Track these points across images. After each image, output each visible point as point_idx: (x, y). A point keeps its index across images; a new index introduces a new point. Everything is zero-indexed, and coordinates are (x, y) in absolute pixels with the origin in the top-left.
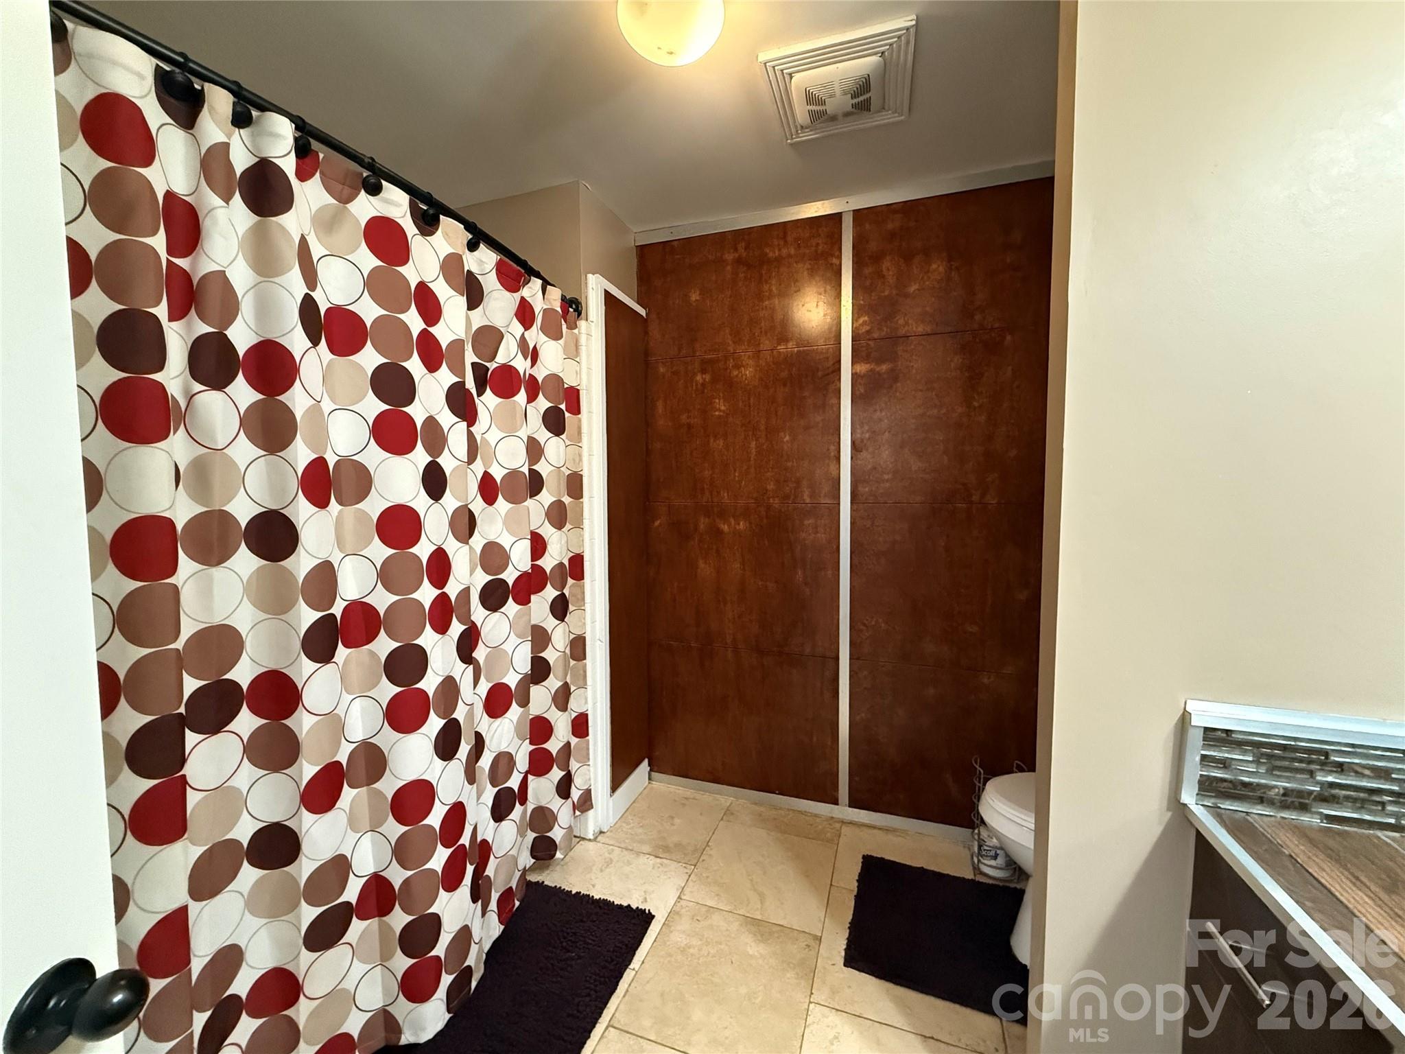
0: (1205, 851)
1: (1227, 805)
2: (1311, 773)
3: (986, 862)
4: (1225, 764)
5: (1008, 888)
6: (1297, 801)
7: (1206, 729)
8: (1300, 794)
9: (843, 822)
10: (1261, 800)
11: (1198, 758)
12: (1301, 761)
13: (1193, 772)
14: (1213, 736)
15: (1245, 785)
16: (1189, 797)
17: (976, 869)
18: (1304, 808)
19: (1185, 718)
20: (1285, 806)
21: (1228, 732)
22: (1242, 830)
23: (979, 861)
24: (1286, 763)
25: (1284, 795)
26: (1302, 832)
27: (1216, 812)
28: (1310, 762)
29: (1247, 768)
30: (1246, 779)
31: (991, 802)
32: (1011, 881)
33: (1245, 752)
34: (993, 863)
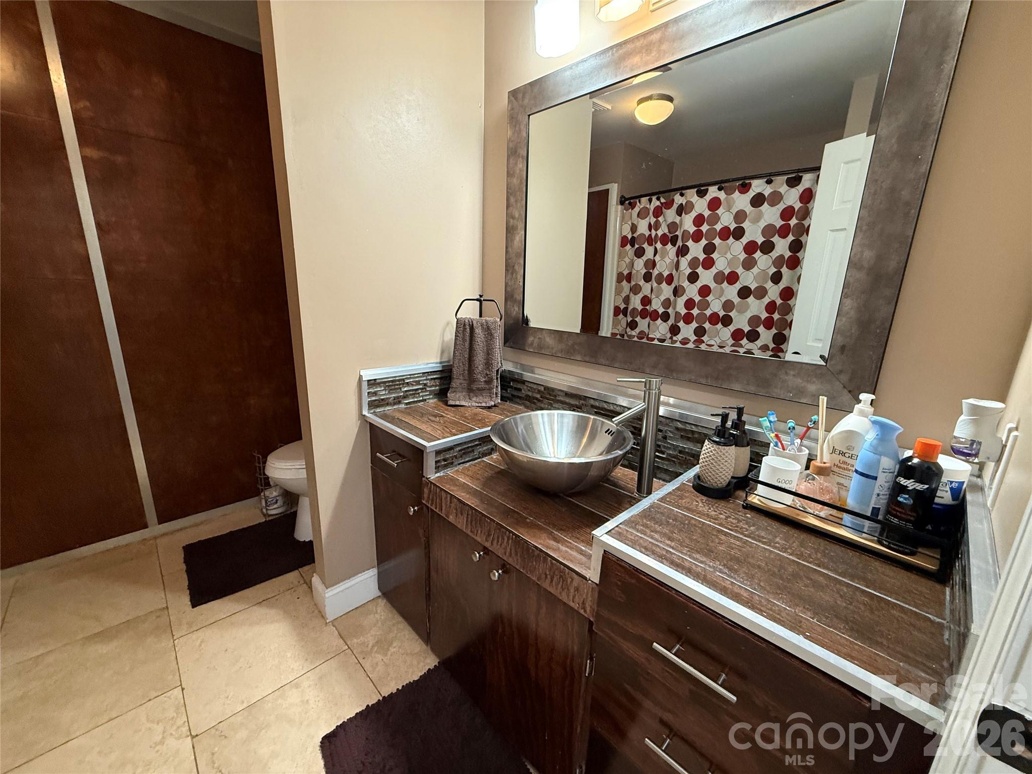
0: (372, 427)
1: (378, 410)
2: (400, 388)
3: (271, 508)
4: (375, 394)
5: (287, 515)
6: (397, 401)
7: (368, 381)
8: (398, 397)
9: (155, 538)
10: (388, 404)
11: (367, 394)
12: (397, 385)
13: (366, 400)
14: (372, 383)
15: (383, 400)
16: (365, 412)
17: (264, 515)
18: (400, 402)
19: (361, 377)
20: (395, 404)
21: (375, 380)
22: (384, 417)
23: (267, 510)
24: (393, 387)
25: (394, 399)
26: (399, 411)
27: (375, 413)
28: (400, 384)
29: (383, 393)
30: (382, 397)
31: (273, 465)
32: (288, 511)
33: (381, 387)
34: (275, 506)
